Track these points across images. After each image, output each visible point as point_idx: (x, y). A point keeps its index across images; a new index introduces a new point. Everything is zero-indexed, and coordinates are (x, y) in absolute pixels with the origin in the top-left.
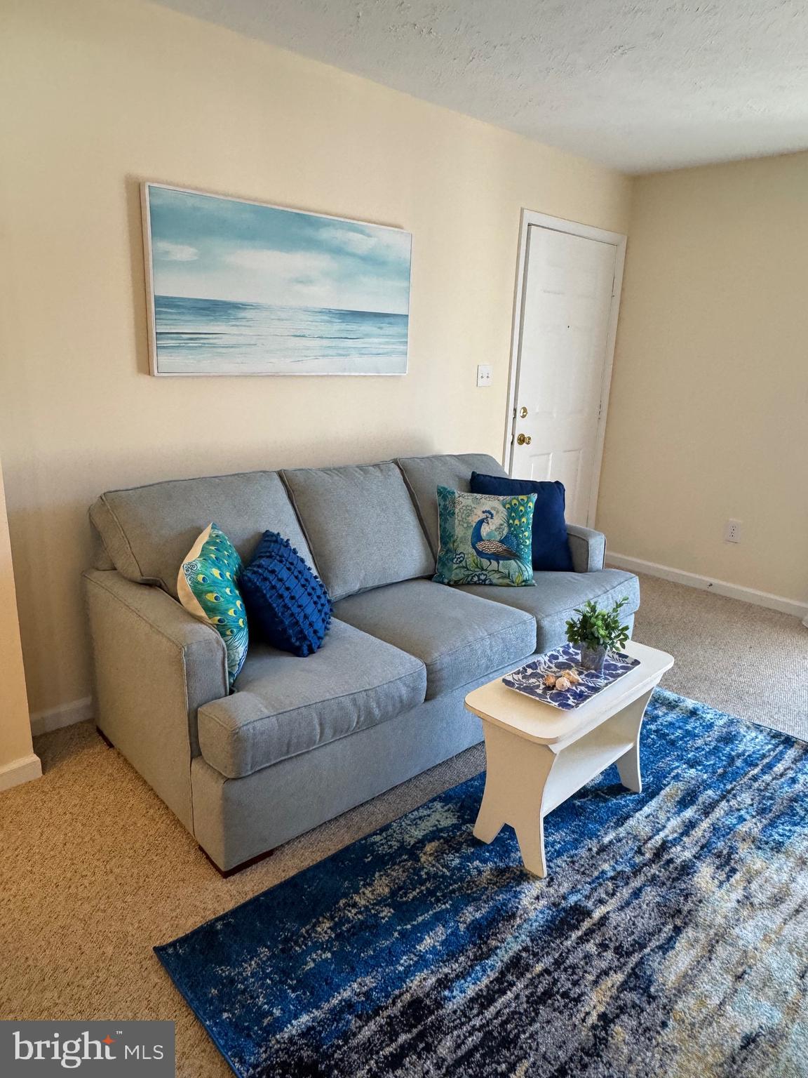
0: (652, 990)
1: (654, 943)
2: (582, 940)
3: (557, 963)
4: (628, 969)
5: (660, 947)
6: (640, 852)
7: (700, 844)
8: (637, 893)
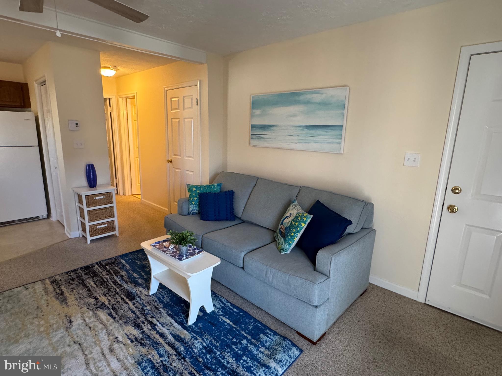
0: (99, 308)
1: (113, 312)
2: (122, 299)
3: (118, 293)
4: (108, 306)
5: (111, 313)
6: (152, 317)
7: (150, 335)
8: (133, 312)
